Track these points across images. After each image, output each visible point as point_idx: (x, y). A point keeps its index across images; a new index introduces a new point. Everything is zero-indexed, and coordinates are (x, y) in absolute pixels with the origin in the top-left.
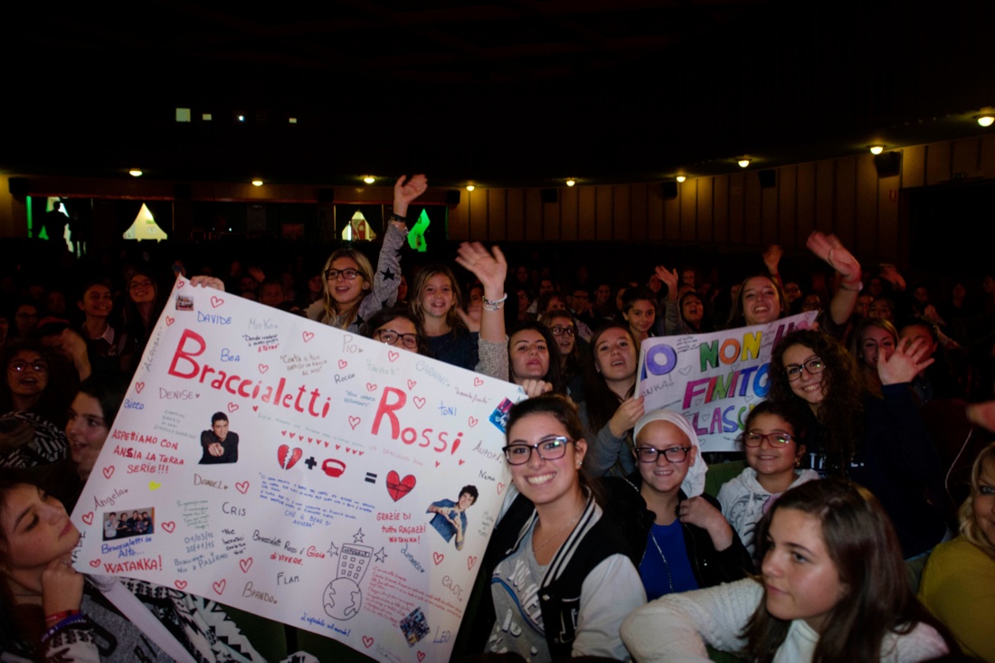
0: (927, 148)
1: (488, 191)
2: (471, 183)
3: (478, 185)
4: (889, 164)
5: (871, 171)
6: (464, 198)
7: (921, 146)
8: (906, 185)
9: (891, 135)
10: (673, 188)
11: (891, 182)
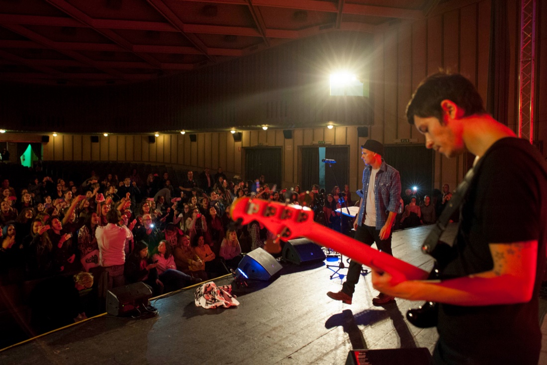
0: (250, 132)
1: (63, 136)
2: (55, 133)
3: (59, 134)
4: (238, 137)
5: (232, 139)
6: (51, 139)
7: (249, 131)
8: (244, 146)
9: (237, 126)
10: (152, 139)
11: (238, 144)
